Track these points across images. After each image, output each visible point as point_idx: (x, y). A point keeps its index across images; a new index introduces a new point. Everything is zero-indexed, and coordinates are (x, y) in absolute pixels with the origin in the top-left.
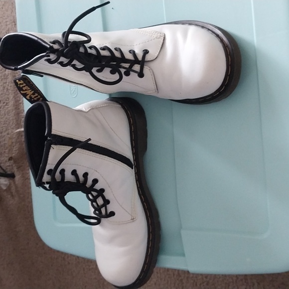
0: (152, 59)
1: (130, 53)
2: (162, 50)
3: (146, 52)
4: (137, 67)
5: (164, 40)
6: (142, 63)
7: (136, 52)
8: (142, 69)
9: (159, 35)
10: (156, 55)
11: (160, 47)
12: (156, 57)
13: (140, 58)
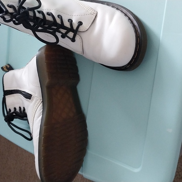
0: (83, 31)
1: (69, 21)
2: (93, 25)
3: (80, 23)
4: (71, 34)
5: (96, 17)
6: (76, 32)
7: (74, 21)
8: (74, 36)
9: (93, 12)
10: (87, 28)
11: (92, 22)
12: (87, 29)
13: (75, 27)
